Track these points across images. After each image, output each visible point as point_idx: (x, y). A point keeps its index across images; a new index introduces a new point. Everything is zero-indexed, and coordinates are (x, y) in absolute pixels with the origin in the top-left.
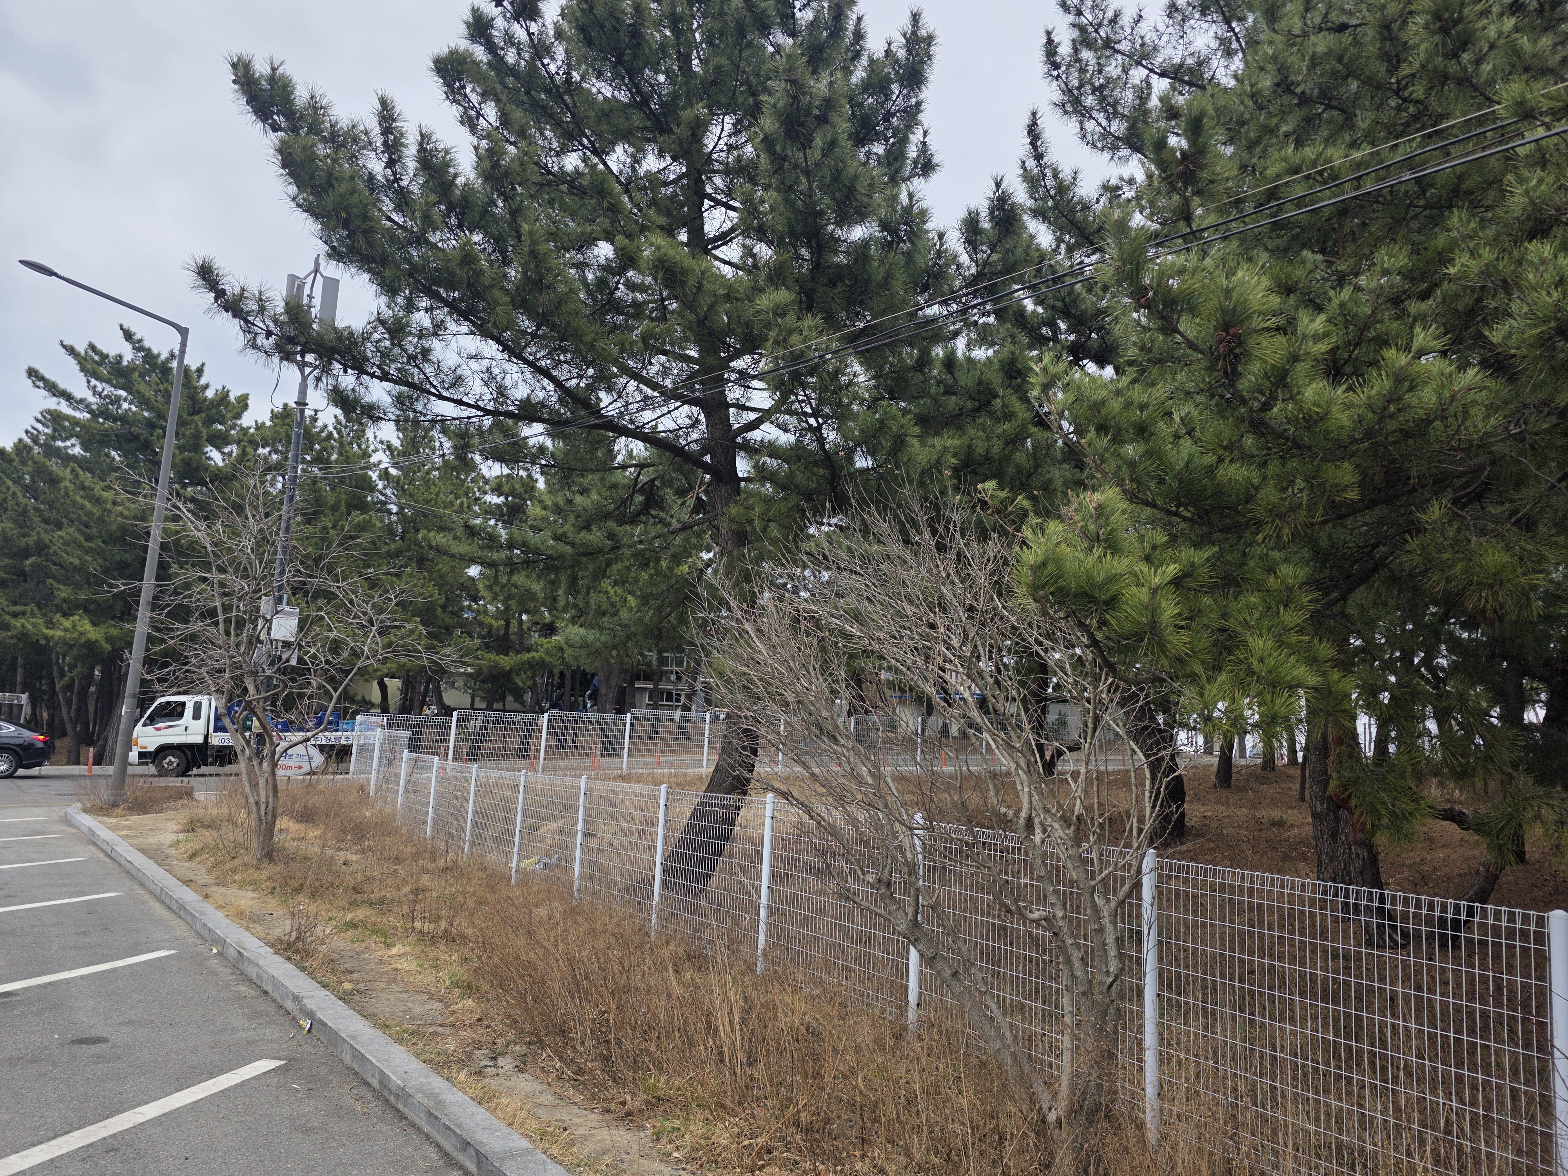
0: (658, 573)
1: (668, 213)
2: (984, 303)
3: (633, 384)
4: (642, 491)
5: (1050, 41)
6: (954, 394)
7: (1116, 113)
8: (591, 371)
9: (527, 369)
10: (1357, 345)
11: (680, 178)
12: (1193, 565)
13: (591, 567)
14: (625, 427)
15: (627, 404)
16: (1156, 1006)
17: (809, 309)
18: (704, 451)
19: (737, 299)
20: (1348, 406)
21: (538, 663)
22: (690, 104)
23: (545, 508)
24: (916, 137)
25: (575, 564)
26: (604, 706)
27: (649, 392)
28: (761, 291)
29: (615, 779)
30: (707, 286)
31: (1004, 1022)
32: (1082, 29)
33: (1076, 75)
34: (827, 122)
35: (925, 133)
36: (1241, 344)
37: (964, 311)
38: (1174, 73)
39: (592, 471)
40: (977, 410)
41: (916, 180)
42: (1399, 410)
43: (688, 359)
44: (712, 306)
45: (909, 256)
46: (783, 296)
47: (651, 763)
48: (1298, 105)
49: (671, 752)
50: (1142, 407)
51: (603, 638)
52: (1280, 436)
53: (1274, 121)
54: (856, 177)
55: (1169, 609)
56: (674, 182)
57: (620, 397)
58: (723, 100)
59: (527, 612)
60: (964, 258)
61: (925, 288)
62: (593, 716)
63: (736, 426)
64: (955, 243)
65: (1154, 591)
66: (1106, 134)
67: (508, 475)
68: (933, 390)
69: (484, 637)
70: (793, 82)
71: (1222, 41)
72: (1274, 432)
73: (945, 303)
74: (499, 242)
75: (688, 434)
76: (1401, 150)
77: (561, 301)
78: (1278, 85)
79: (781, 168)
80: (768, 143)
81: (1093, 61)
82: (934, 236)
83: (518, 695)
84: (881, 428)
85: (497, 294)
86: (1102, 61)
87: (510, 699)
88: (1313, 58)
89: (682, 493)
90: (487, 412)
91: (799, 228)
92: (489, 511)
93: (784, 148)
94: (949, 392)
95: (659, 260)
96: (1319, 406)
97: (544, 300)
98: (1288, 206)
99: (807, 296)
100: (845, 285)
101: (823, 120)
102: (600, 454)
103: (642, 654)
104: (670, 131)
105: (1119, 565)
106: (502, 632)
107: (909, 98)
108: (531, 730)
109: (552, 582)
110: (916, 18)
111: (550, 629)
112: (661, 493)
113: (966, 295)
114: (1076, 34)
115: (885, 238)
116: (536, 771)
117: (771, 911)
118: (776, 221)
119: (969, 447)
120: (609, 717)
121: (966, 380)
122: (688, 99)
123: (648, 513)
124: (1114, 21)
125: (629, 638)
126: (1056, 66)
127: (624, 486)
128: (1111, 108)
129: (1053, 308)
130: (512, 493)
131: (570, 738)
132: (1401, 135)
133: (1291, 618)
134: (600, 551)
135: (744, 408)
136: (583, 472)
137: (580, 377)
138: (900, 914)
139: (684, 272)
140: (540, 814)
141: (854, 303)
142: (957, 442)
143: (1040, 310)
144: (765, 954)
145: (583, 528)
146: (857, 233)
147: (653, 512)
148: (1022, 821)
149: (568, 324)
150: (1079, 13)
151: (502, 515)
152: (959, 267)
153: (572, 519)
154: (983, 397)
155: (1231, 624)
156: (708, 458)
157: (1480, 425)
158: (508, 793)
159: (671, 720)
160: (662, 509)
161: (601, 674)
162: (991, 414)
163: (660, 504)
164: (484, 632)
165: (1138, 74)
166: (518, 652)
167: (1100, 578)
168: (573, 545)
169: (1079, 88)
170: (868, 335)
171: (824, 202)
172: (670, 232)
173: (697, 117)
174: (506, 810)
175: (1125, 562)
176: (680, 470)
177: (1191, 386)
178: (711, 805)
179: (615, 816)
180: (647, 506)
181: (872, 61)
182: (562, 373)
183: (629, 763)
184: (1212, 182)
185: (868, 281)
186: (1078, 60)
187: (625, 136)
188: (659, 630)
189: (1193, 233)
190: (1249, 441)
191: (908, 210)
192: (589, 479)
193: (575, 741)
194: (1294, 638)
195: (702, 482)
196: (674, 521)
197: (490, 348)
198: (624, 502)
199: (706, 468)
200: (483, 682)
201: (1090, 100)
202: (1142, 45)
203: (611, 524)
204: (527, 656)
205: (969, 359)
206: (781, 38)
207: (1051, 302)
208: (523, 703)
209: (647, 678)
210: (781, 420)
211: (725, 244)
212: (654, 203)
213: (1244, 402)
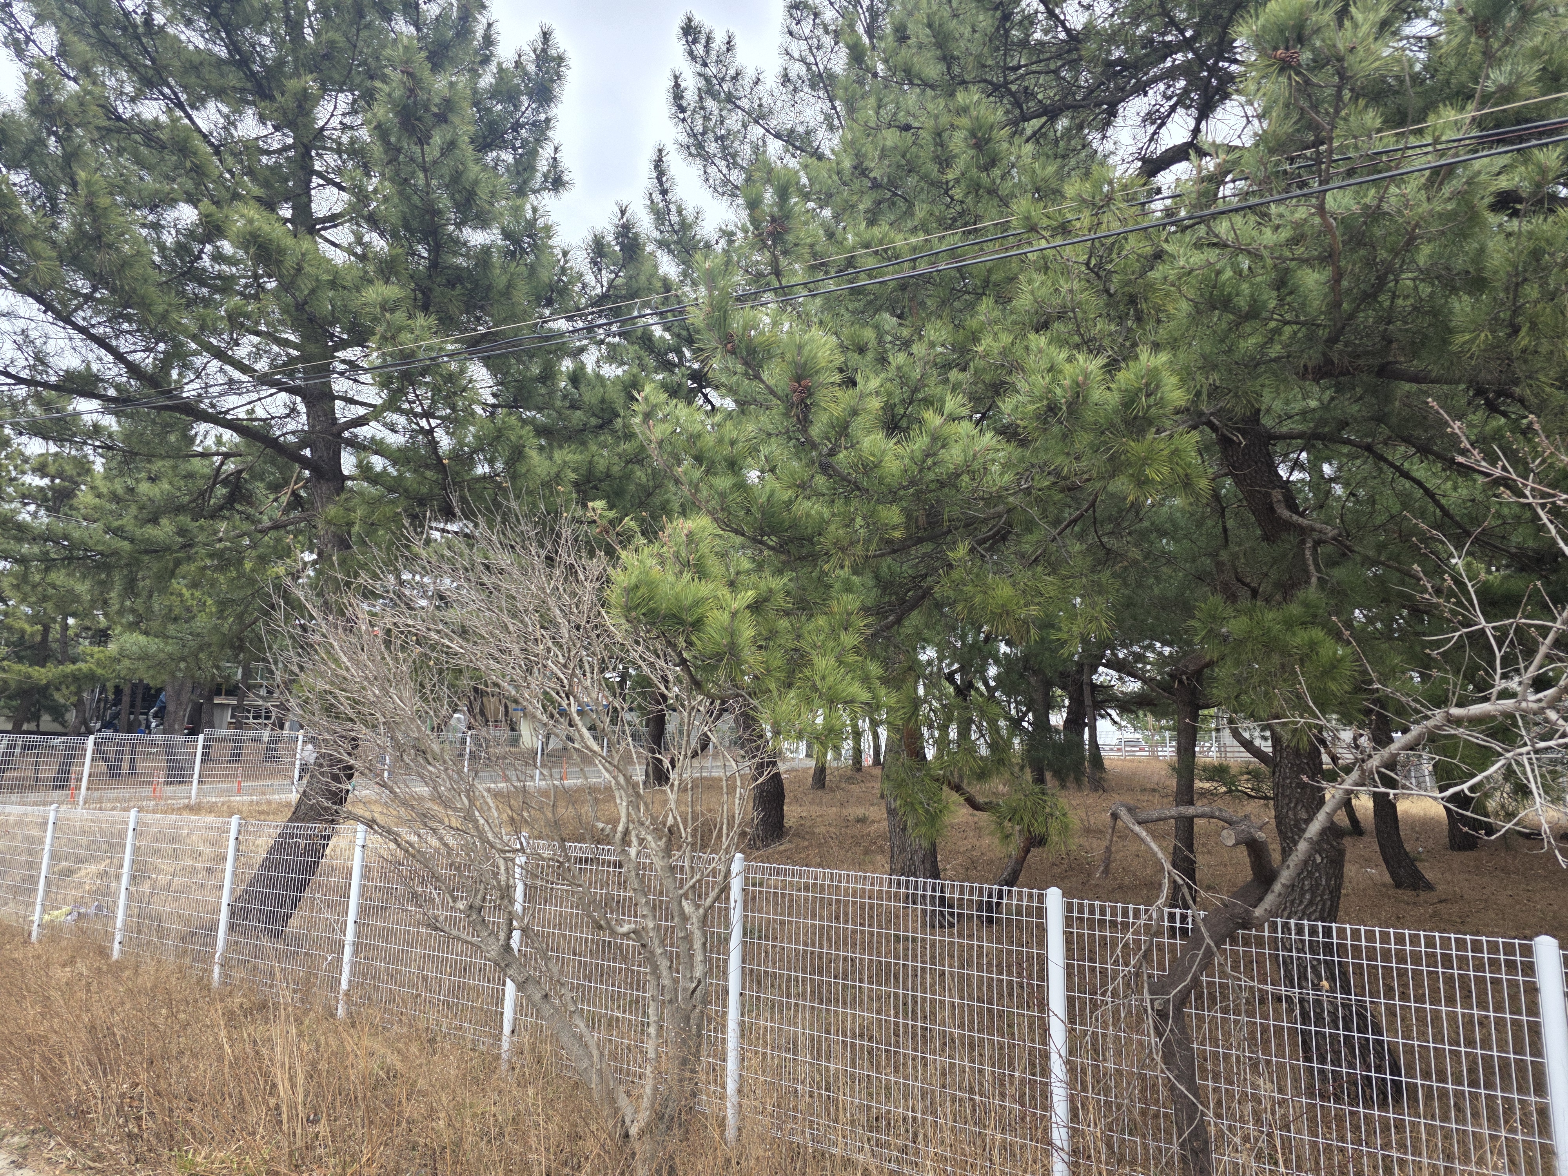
0: (241, 575)
1: (266, 184)
2: (610, 324)
3: (215, 364)
4: (225, 482)
5: (677, 85)
6: (579, 409)
7: (735, 164)
8: (161, 346)
9: (77, 336)
10: (910, 403)
11: (286, 148)
12: (771, 590)
13: (156, 566)
14: (205, 412)
15: (207, 386)
16: (739, 1005)
17: (425, 308)
18: (303, 444)
19: (344, 288)
20: (897, 457)
21: (86, 676)
22: (296, 74)
23: (99, 496)
24: (546, 153)
25: (134, 563)
26: (171, 726)
27: (236, 374)
28: (371, 282)
29: (180, 810)
30: (307, 269)
31: (593, 1038)
32: (707, 80)
33: (701, 121)
34: (446, 121)
35: (556, 149)
36: (810, 395)
37: (590, 329)
38: (789, 138)
39: (163, 458)
40: (601, 427)
41: (545, 194)
42: (935, 464)
43: (286, 343)
44: (313, 291)
45: (532, 269)
46: (392, 291)
47: (228, 790)
48: (871, 188)
49: (256, 777)
50: (733, 443)
51: (169, 649)
52: (844, 479)
53: (855, 198)
54: (476, 182)
55: (747, 632)
56: (279, 152)
57: (198, 377)
58: (336, 76)
59: (74, 615)
60: (590, 279)
61: (549, 303)
62: (160, 738)
63: (343, 420)
64: (580, 261)
65: (734, 615)
66: (726, 181)
67: (56, 454)
68: (558, 403)
69: (14, 644)
70: (410, 75)
71: (828, 117)
72: (839, 474)
73: (570, 319)
74: (48, 185)
75: (283, 426)
76: (945, 242)
77: (125, 263)
78: (855, 168)
79: (396, 159)
80: (381, 131)
81: (716, 112)
82: (558, 252)
83: (58, 713)
84: (498, 437)
85: (39, 245)
86: (724, 113)
87: (46, 718)
88: (883, 150)
89: (275, 488)
90: (19, 381)
91: (415, 224)
92: (26, 496)
93: (399, 140)
94: (574, 406)
95: (250, 233)
96: (873, 455)
97: (101, 259)
98: (863, 275)
99: (423, 293)
100: (464, 287)
101: (442, 118)
102: (172, 438)
103: (218, 668)
104: (272, 98)
105: (704, 589)
106: (38, 638)
107: (538, 113)
108: (73, 755)
109: (102, 583)
110: (546, 36)
111: (102, 637)
112: (248, 486)
113: (592, 313)
114: (702, 83)
115: (507, 246)
116: (75, 803)
117: (357, 948)
118: (392, 213)
119: (590, 463)
120: (178, 738)
121: (590, 396)
122: (296, 68)
123: (232, 508)
124: (735, 78)
125: (201, 648)
126: (683, 110)
127: (203, 476)
128: (731, 159)
129: (678, 336)
130: (60, 474)
131: (126, 765)
132: (950, 227)
133: (849, 639)
134: (167, 549)
135: (351, 401)
136: (150, 457)
137: (147, 349)
138: (492, 939)
139: (281, 251)
140: (77, 856)
141: (475, 307)
142: (578, 457)
143: (667, 336)
144: (347, 994)
145: (149, 521)
146: (476, 237)
147: (238, 507)
148: (619, 835)
149: (134, 290)
150: (705, 65)
151: (45, 499)
152: (585, 286)
153: (133, 510)
154: (607, 416)
155: (803, 644)
156: (307, 452)
157: (998, 480)
158: (35, 832)
159: (259, 741)
160: (251, 504)
161: (169, 689)
162: (614, 432)
163: (249, 499)
164: (15, 638)
165: (754, 132)
166: (60, 663)
167: (687, 602)
168: (132, 541)
169: (703, 134)
170: (490, 341)
171: (444, 201)
172: (270, 206)
173: (305, 90)
174: (30, 852)
175: (711, 586)
176: (273, 463)
177: (770, 428)
178: (292, 836)
179: (175, 855)
180: (231, 500)
181: (501, 70)
182: (123, 345)
183: (199, 790)
184: (796, 245)
185: (489, 288)
186: (703, 108)
187: (220, 94)
188: (241, 640)
189: (783, 288)
190: (820, 481)
191: (532, 223)
192: (158, 465)
193: (132, 768)
194: (851, 658)
195: (299, 478)
196: (265, 518)
197: (28, 307)
198: (202, 494)
199: (305, 463)
200: (10, 698)
201: (712, 147)
202: (760, 106)
203: (185, 520)
204: (70, 668)
205: (598, 376)
206: (402, 26)
207: (676, 330)
208: (63, 724)
209: (230, 693)
210: (388, 420)
211: (335, 226)
212: (250, 172)
213: (814, 446)
